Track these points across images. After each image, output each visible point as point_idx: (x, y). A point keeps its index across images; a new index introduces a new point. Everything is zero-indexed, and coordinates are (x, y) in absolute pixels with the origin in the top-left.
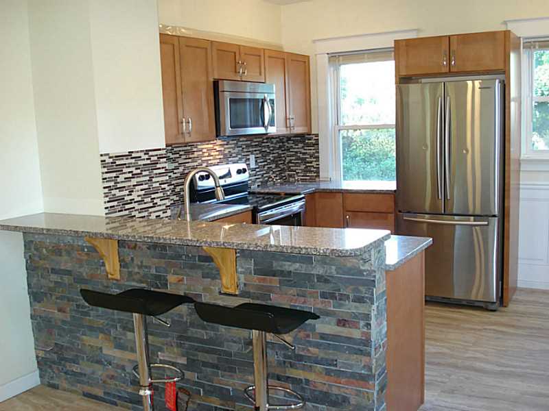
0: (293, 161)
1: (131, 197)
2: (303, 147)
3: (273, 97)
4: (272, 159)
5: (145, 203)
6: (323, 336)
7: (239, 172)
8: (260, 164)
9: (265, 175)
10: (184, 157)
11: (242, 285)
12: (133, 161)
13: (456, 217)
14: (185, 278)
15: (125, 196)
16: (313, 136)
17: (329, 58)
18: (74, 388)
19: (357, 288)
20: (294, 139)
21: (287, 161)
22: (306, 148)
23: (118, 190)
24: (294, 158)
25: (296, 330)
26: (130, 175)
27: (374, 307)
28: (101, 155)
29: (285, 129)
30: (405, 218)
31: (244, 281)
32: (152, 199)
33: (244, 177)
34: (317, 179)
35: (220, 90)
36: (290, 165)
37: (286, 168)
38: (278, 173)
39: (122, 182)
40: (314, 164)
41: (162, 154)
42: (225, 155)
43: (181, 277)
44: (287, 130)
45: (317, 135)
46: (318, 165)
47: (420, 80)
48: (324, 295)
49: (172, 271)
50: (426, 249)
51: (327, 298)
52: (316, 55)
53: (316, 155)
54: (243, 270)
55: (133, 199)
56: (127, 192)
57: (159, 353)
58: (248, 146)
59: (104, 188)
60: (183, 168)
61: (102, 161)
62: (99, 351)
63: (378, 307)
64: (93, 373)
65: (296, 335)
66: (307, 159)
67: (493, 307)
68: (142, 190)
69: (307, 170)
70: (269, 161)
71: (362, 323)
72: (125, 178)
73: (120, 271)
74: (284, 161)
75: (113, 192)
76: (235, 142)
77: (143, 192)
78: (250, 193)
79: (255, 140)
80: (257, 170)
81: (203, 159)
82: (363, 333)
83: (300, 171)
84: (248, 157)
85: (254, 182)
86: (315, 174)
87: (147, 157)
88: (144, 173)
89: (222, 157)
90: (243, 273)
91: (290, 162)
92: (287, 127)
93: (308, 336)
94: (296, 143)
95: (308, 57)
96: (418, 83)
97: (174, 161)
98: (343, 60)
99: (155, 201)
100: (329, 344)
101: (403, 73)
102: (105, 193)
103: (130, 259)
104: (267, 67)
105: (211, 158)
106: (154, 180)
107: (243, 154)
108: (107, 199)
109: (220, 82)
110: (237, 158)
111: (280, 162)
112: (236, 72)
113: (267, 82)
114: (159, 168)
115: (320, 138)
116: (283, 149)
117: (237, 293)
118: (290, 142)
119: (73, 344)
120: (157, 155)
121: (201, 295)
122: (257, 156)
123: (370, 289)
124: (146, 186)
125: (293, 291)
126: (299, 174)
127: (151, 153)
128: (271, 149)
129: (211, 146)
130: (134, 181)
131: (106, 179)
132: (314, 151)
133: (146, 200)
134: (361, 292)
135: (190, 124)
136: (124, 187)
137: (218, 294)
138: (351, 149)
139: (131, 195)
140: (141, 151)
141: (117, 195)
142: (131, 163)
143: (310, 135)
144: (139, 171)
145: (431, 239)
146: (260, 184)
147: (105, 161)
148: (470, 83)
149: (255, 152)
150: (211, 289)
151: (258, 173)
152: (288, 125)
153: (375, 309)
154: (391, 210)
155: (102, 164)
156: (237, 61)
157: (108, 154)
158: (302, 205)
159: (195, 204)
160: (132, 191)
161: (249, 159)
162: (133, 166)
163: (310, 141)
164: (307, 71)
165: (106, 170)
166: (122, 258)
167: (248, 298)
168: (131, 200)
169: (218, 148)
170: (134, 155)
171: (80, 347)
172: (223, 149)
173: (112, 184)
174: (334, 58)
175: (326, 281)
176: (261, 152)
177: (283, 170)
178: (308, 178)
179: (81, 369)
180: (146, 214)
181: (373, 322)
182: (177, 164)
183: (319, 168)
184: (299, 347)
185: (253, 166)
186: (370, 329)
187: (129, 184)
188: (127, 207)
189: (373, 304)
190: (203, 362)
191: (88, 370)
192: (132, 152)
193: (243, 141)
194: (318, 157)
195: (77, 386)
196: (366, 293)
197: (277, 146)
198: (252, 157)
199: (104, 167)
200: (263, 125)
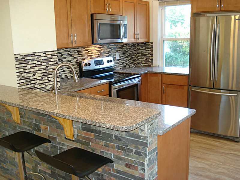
0: (140, 56)
1: (34, 77)
2: (145, 49)
3: (126, 23)
4: (129, 55)
5: (43, 80)
6: (118, 171)
7: (108, 62)
8: (121, 57)
9: (124, 63)
10: (77, 54)
11: (76, 136)
12: (36, 57)
13: (222, 91)
14: (49, 127)
15: (31, 76)
16: (150, 44)
17: (159, 3)
18: (5, 175)
19: (137, 146)
20: (141, 44)
21: (137, 56)
22: (146, 49)
23: (26, 74)
24: (141, 54)
25: (104, 166)
26: (34, 65)
27: (147, 159)
28: (15, 55)
29: (134, 39)
30: (192, 89)
31: (77, 134)
32: (48, 78)
33: (111, 64)
34: (152, 66)
35: (94, 19)
36: (139, 58)
37: (137, 59)
38: (132, 62)
39: (28, 69)
40: (150, 58)
41: (55, 54)
42: (101, 53)
43: (46, 126)
44: (135, 40)
45: (152, 43)
46: (152, 58)
47: (206, 15)
48: (119, 148)
49: (43, 123)
50: (191, 117)
51: (120, 150)
52: (153, 1)
53: (152, 53)
54: (76, 127)
55: (36, 78)
56: (32, 75)
57: (39, 166)
58: (114, 48)
59: (17, 72)
60: (76, 59)
61: (15, 58)
62: (14, 159)
63: (149, 159)
64: (12, 170)
65: (104, 168)
66: (147, 55)
67: (237, 140)
68: (41, 73)
69: (146, 61)
70: (127, 56)
71: (140, 168)
72: (30, 67)
73: (20, 119)
74: (136, 56)
75: (23, 75)
76: (108, 46)
77: (42, 74)
78: (114, 72)
79: (119, 45)
80: (120, 60)
81: (88, 55)
82: (140, 174)
83: (143, 61)
84: (115, 54)
85: (118, 66)
86: (151, 63)
87: (44, 55)
88: (43, 64)
89: (100, 54)
90: (76, 129)
91: (139, 56)
92: (135, 39)
93: (110, 170)
94: (142, 46)
95: (149, 2)
96: (205, 16)
97: (71, 56)
98: (166, 4)
99: (50, 79)
100: (121, 177)
101: (195, 11)
102: (17, 75)
103: (24, 113)
104: (124, 7)
105: (93, 54)
106: (49, 68)
107: (112, 52)
108: (19, 78)
109: (94, 14)
110: (109, 54)
111: (133, 56)
112: (105, 9)
113: (124, 15)
114: (53, 61)
115: (153, 44)
116: (135, 49)
117: (74, 140)
118: (139, 46)
119: (3, 153)
120: (51, 54)
121: (56, 138)
122: (120, 53)
123: (144, 148)
124: (44, 71)
125: (102, 143)
126: (143, 63)
127: (47, 53)
128: (129, 49)
129: (93, 48)
130: (36, 69)
131: (18, 67)
132: (151, 51)
133: (44, 79)
134: (139, 149)
135: (76, 37)
136: (30, 72)
137: (64, 139)
138: (183, 48)
139: (34, 76)
140: (41, 52)
141: (25, 76)
142: (35, 59)
143: (149, 43)
144: (39, 63)
145: (195, 110)
146: (121, 67)
147: (17, 58)
148: (233, 17)
149: (118, 51)
150: (61, 135)
151: (120, 62)
152: (136, 38)
153: (148, 160)
154: (186, 84)
155: (15, 60)
156: (106, 3)
157: (20, 54)
158: (139, 80)
159: (82, 78)
160: (36, 74)
161: (115, 55)
162: (35, 61)
163: (148, 46)
164: (148, 9)
165: (18, 63)
166: (20, 113)
167: (79, 143)
168: (34, 79)
169: (97, 49)
170: (36, 54)
171: (6, 156)
172: (100, 49)
173: (22, 70)
174: (161, 3)
175: (120, 140)
176: (122, 51)
177: (135, 60)
178: (147, 65)
179: (7, 167)
180: (44, 86)
181: (146, 168)
182: (73, 58)
183: (152, 60)
184: (105, 175)
185: (117, 58)
186: (144, 172)
187: (33, 70)
188: (32, 82)
189: (146, 157)
190: (58, 174)
191: (10, 168)
192: (35, 53)
193: (112, 45)
194: (152, 54)
195: (6, 175)
196: (142, 150)
197: (132, 48)
198: (117, 54)
199: (17, 61)
200: (120, 38)
